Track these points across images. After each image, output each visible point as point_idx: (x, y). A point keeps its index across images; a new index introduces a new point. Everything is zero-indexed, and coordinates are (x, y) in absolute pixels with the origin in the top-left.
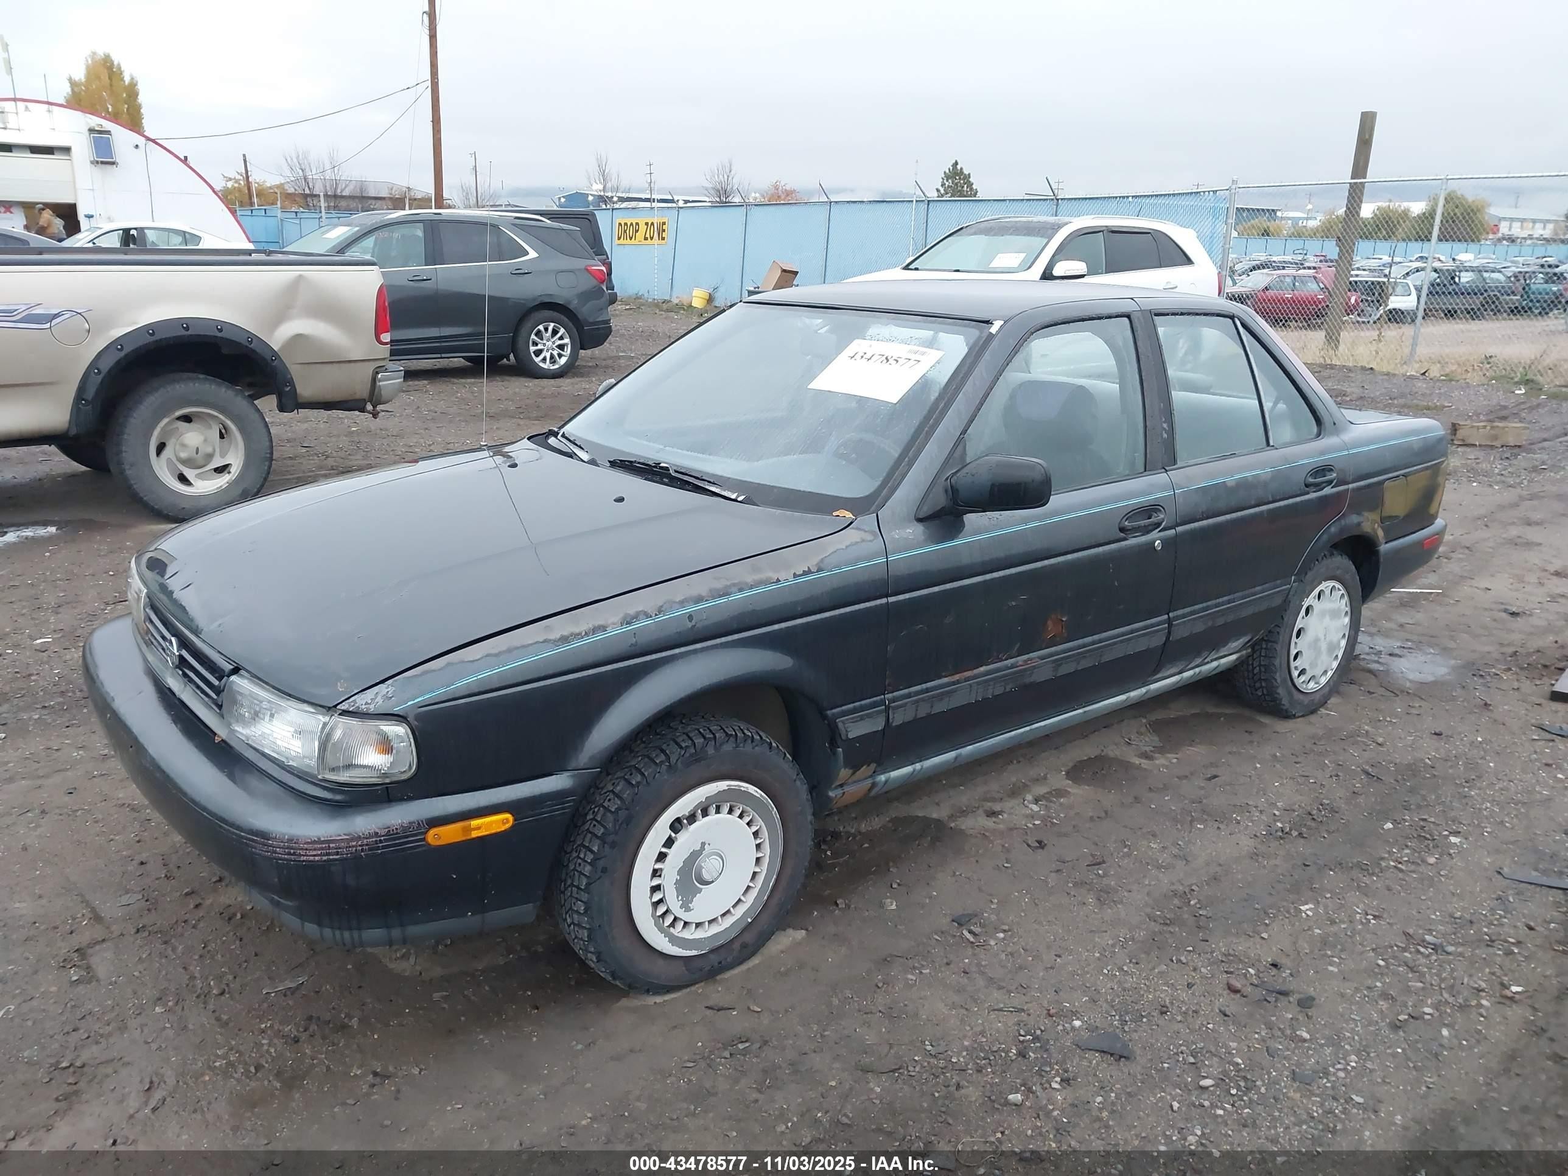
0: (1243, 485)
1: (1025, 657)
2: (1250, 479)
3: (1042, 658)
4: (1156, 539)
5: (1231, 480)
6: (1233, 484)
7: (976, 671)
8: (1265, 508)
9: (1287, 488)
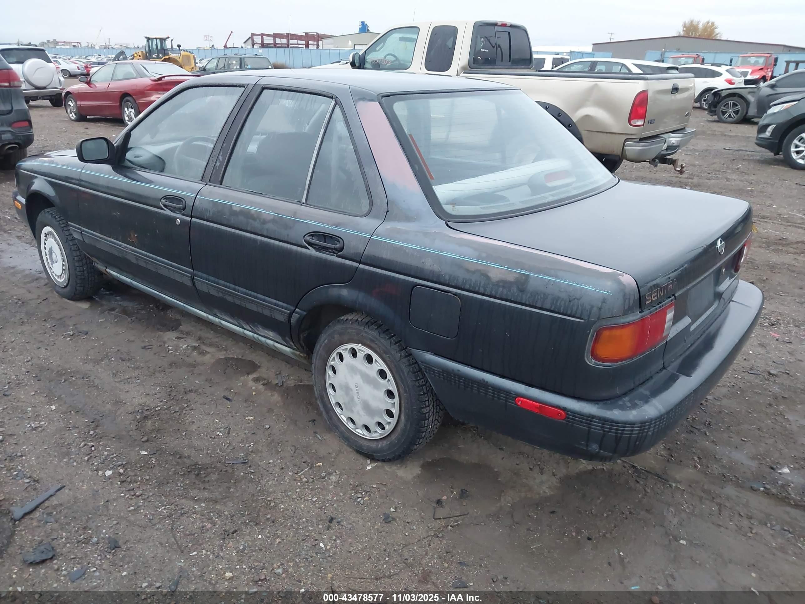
0: (246, 214)
1: (126, 245)
2: (253, 212)
3: (132, 250)
4: (179, 218)
5: (237, 207)
6: (238, 209)
7: (109, 239)
8: (259, 238)
9: (284, 233)
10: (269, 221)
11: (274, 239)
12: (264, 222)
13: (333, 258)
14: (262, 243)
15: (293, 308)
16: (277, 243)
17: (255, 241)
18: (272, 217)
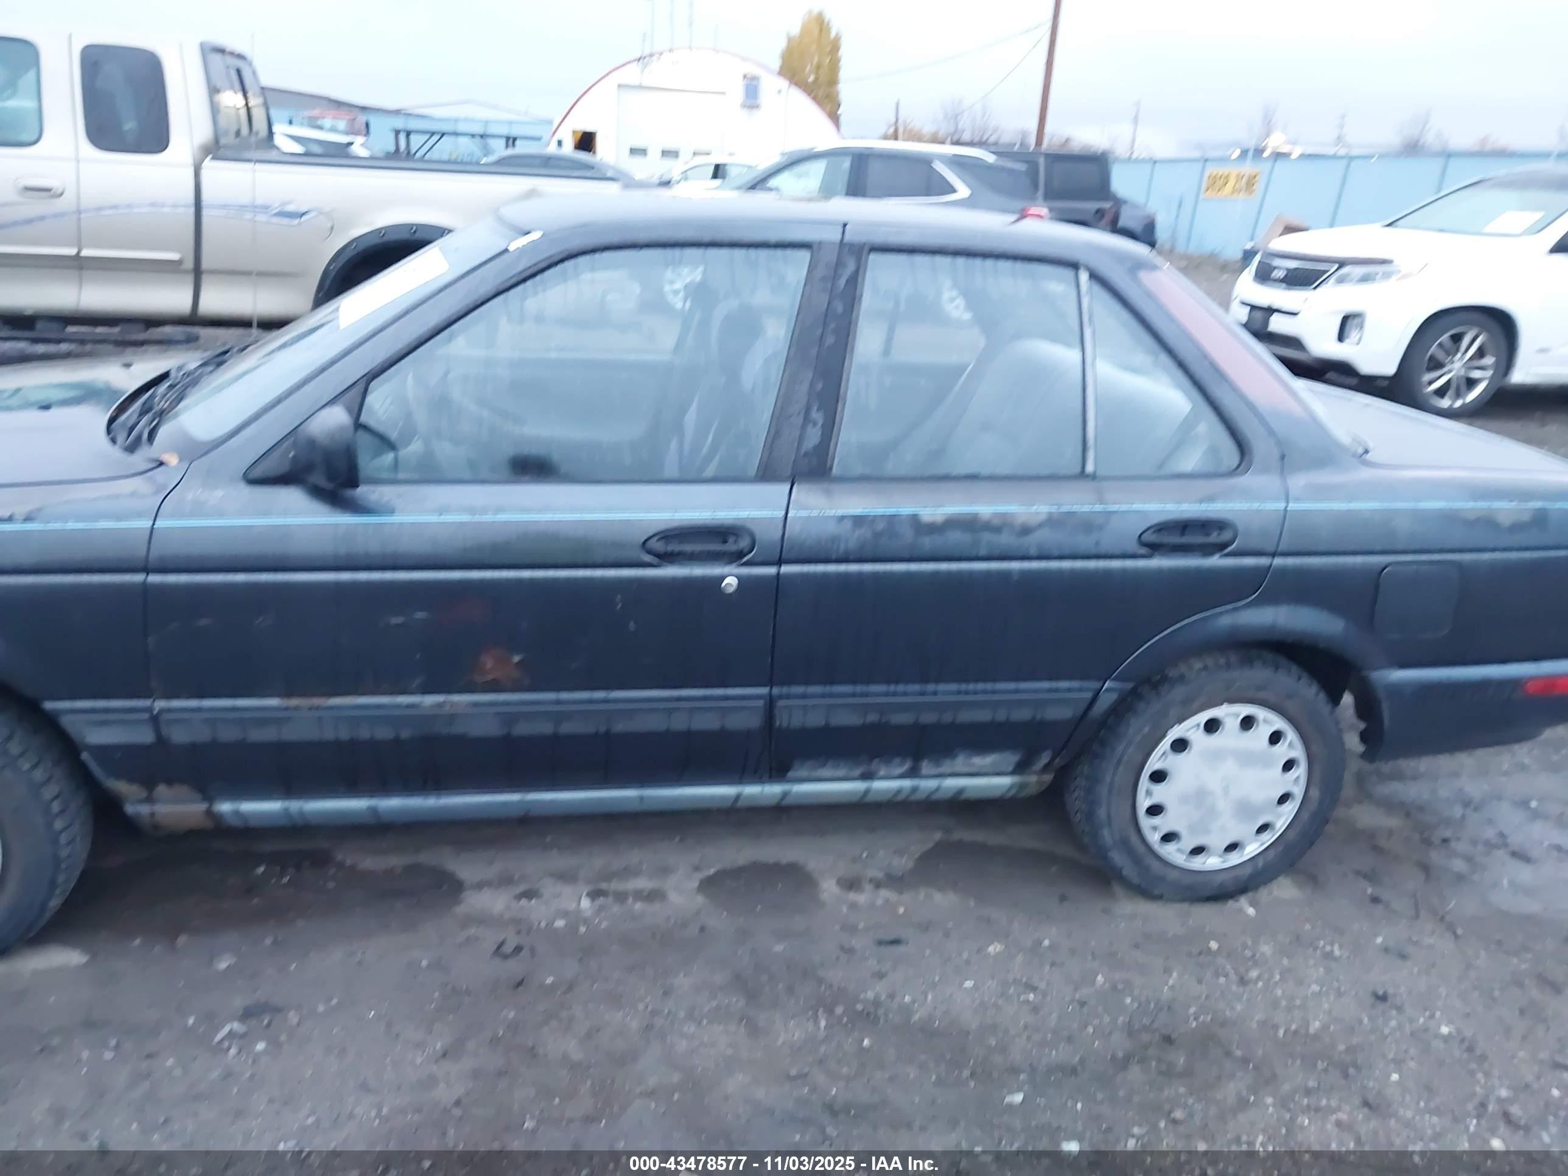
0: (966, 523)
2: (985, 518)
5: (934, 514)
6: (938, 519)
8: (1015, 565)
9: (1085, 542)
10: (1040, 526)
11: (1061, 557)
12: (1026, 530)
13: (1216, 561)
14: (1025, 574)
15: (1097, 685)
16: (1066, 564)
17: (1005, 575)
18: (1043, 517)
